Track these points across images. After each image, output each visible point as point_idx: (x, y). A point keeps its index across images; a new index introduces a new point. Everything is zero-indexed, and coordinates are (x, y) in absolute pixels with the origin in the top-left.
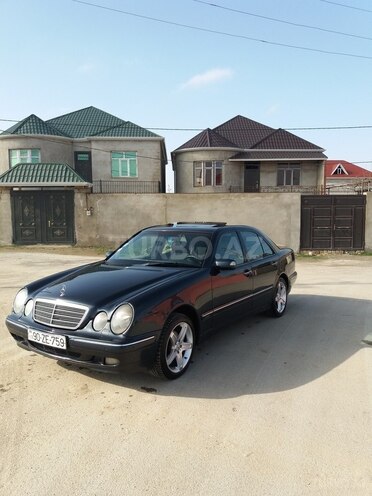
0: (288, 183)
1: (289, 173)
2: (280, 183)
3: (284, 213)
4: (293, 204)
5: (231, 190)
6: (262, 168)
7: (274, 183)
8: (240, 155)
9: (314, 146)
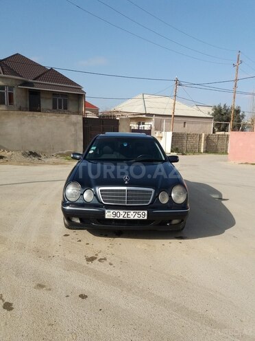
0: (60, 107)
1: (60, 101)
2: (54, 107)
3: (72, 128)
4: (78, 123)
5: (20, 109)
6: (42, 95)
7: (50, 107)
8: (26, 83)
9: (75, 84)
